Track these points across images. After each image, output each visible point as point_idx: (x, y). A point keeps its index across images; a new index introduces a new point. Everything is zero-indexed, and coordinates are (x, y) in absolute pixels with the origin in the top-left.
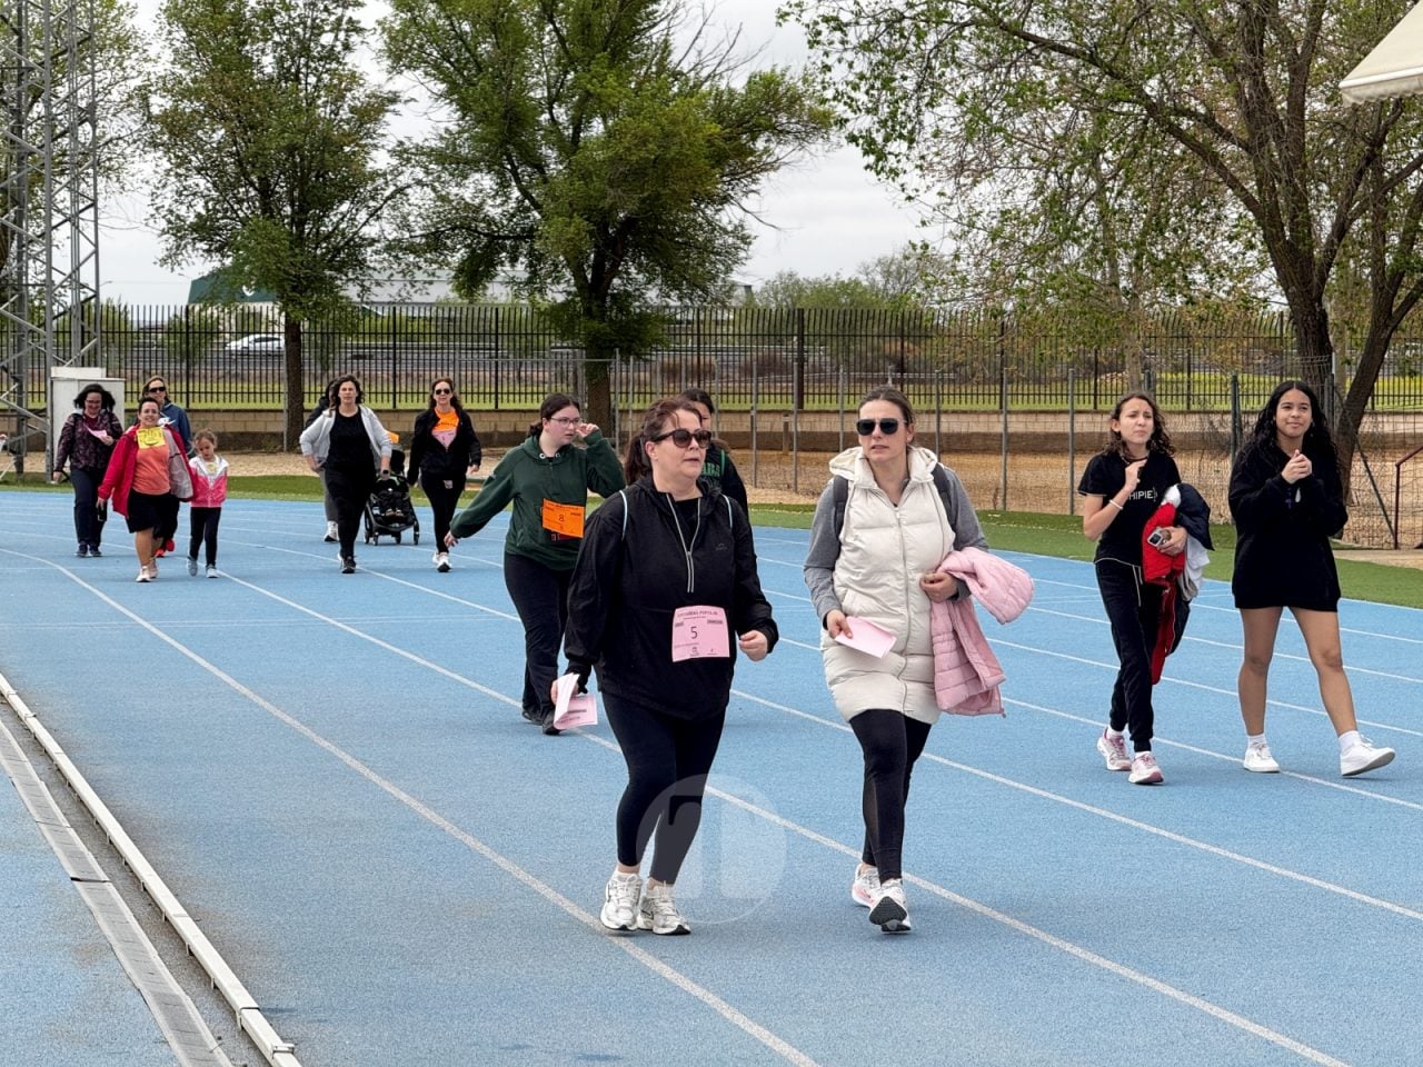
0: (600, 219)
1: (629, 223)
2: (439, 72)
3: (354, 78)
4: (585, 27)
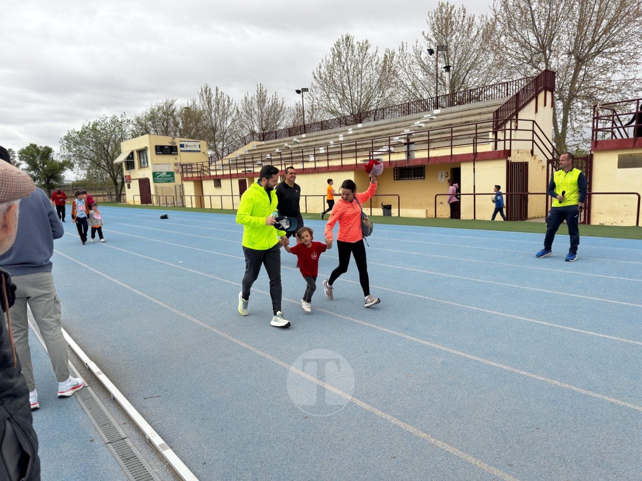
0: (47, 176)
1: (50, 176)
2: (26, 161)
3: (15, 162)
4: (43, 156)
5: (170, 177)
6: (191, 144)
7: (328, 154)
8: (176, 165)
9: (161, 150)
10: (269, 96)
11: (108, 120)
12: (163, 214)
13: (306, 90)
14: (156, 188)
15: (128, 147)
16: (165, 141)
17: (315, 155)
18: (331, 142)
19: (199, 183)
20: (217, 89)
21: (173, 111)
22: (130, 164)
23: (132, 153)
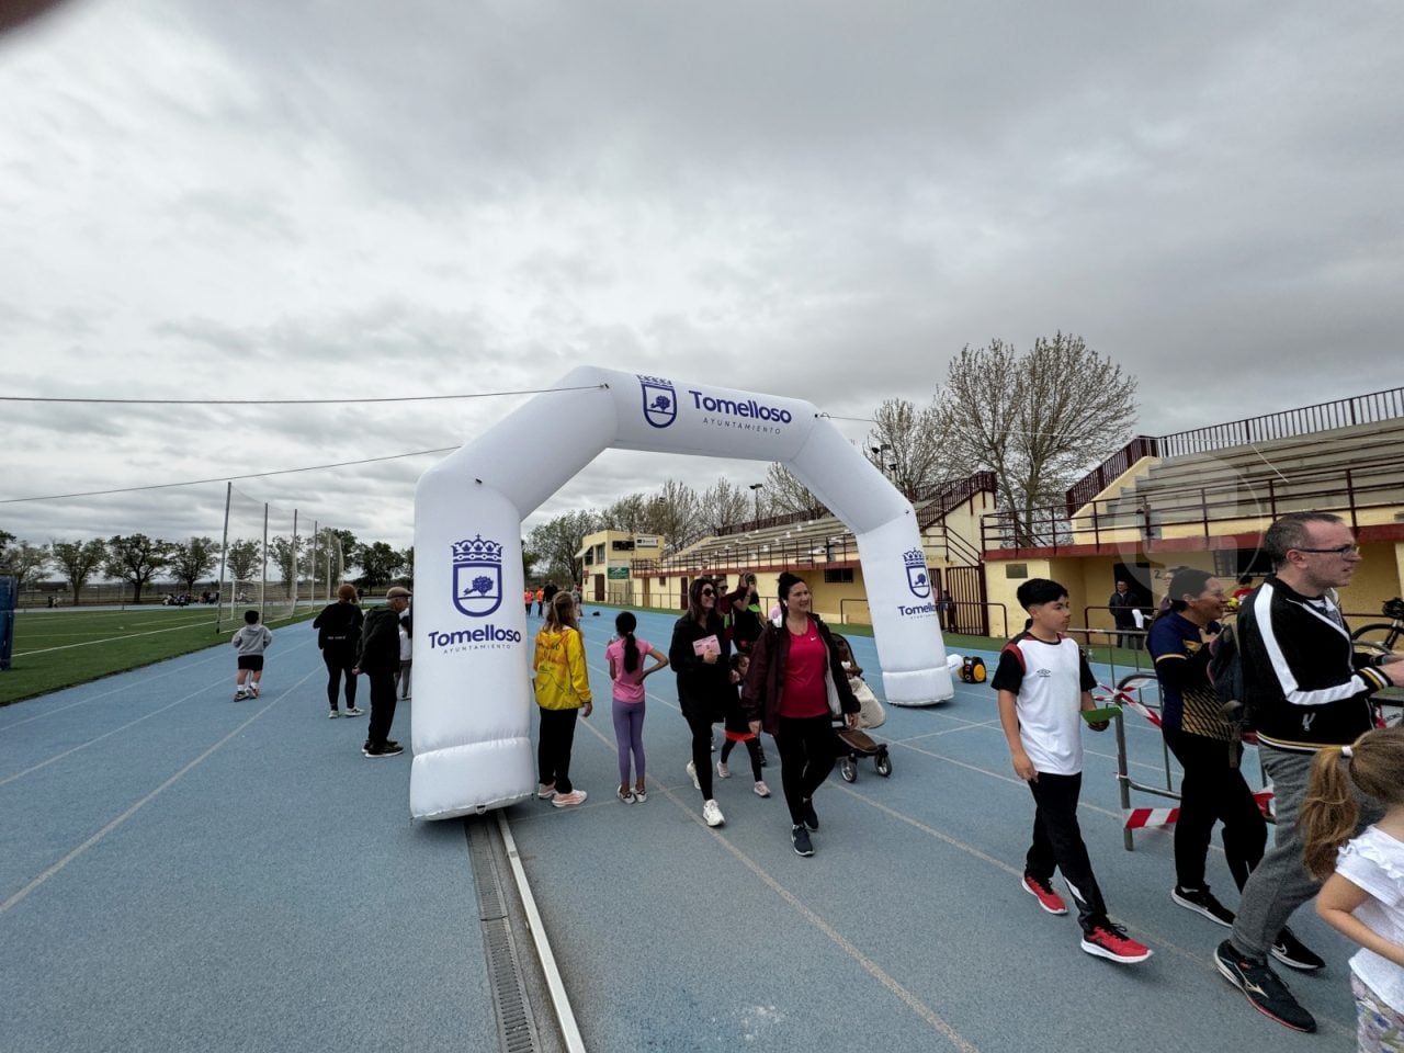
5: (625, 573)
6: (649, 539)
7: (770, 553)
8: (632, 561)
9: (618, 546)
10: (732, 490)
11: (577, 515)
12: (596, 611)
13: (760, 486)
14: (610, 584)
15: (589, 541)
16: (623, 537)
17: (758, 554)
18: (777, 540)
19: (646, 580)
20: (681, 484)
21: (639, 505)
22: (589, 560)
23: (592, 548)
